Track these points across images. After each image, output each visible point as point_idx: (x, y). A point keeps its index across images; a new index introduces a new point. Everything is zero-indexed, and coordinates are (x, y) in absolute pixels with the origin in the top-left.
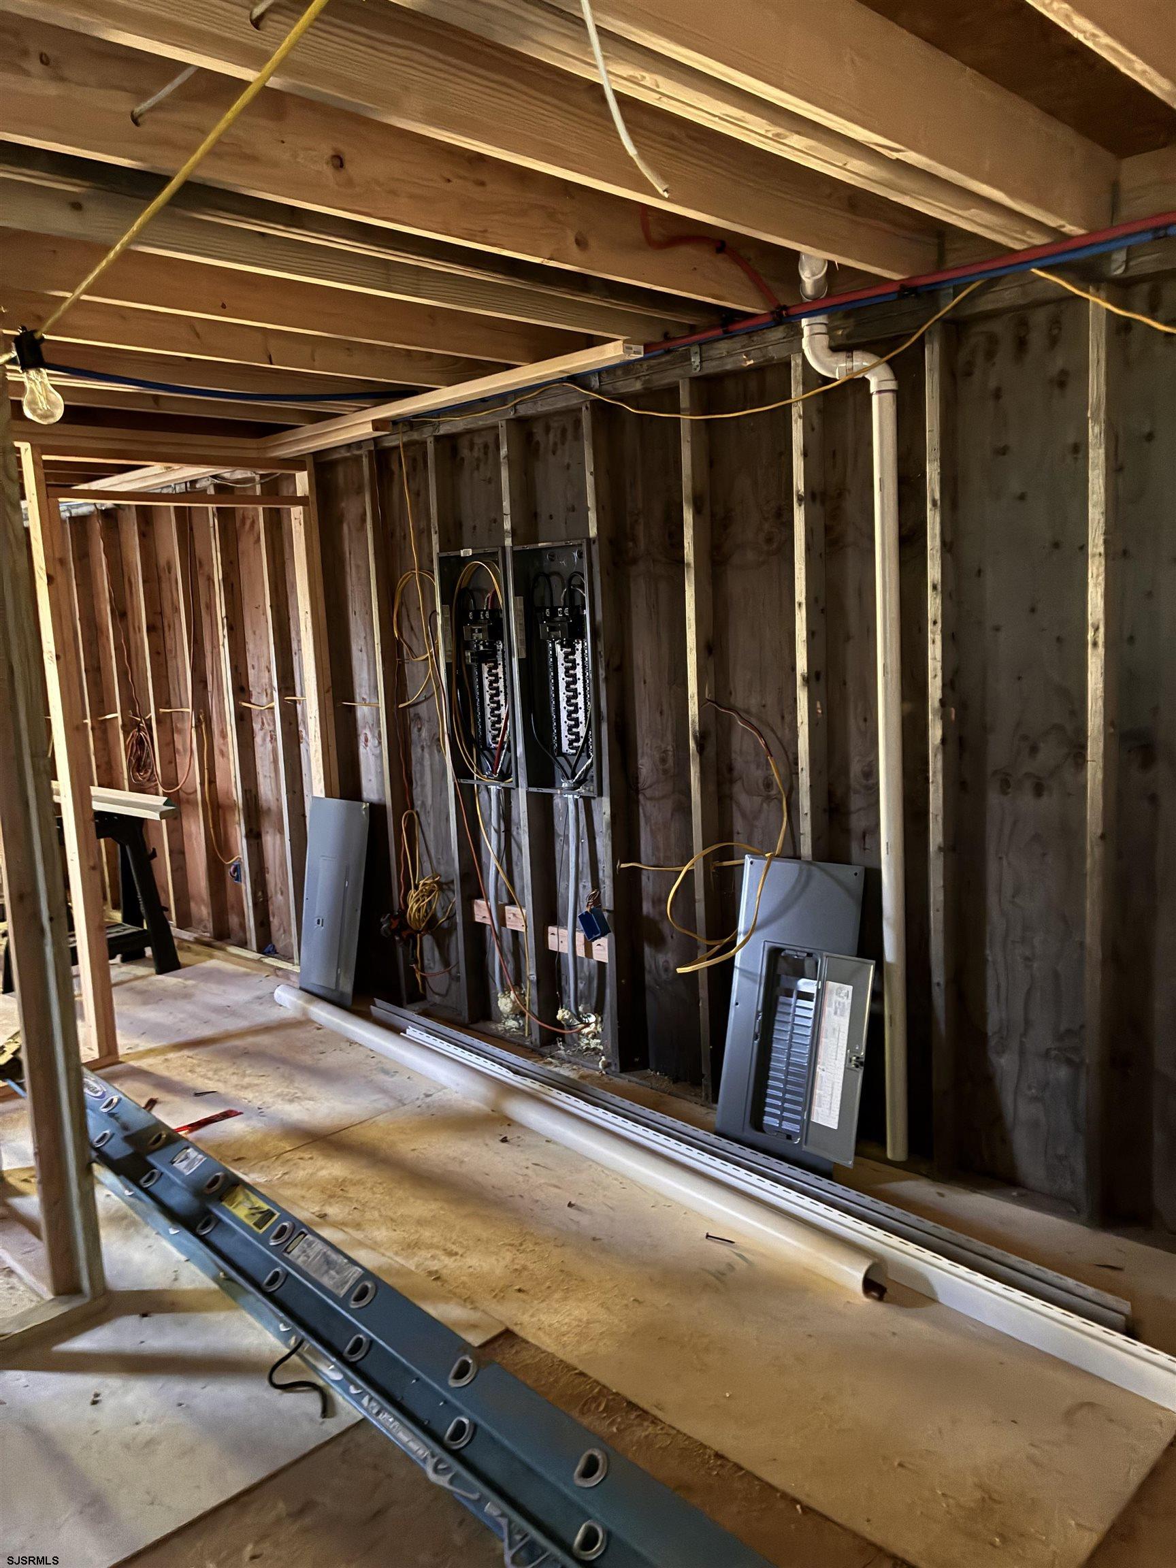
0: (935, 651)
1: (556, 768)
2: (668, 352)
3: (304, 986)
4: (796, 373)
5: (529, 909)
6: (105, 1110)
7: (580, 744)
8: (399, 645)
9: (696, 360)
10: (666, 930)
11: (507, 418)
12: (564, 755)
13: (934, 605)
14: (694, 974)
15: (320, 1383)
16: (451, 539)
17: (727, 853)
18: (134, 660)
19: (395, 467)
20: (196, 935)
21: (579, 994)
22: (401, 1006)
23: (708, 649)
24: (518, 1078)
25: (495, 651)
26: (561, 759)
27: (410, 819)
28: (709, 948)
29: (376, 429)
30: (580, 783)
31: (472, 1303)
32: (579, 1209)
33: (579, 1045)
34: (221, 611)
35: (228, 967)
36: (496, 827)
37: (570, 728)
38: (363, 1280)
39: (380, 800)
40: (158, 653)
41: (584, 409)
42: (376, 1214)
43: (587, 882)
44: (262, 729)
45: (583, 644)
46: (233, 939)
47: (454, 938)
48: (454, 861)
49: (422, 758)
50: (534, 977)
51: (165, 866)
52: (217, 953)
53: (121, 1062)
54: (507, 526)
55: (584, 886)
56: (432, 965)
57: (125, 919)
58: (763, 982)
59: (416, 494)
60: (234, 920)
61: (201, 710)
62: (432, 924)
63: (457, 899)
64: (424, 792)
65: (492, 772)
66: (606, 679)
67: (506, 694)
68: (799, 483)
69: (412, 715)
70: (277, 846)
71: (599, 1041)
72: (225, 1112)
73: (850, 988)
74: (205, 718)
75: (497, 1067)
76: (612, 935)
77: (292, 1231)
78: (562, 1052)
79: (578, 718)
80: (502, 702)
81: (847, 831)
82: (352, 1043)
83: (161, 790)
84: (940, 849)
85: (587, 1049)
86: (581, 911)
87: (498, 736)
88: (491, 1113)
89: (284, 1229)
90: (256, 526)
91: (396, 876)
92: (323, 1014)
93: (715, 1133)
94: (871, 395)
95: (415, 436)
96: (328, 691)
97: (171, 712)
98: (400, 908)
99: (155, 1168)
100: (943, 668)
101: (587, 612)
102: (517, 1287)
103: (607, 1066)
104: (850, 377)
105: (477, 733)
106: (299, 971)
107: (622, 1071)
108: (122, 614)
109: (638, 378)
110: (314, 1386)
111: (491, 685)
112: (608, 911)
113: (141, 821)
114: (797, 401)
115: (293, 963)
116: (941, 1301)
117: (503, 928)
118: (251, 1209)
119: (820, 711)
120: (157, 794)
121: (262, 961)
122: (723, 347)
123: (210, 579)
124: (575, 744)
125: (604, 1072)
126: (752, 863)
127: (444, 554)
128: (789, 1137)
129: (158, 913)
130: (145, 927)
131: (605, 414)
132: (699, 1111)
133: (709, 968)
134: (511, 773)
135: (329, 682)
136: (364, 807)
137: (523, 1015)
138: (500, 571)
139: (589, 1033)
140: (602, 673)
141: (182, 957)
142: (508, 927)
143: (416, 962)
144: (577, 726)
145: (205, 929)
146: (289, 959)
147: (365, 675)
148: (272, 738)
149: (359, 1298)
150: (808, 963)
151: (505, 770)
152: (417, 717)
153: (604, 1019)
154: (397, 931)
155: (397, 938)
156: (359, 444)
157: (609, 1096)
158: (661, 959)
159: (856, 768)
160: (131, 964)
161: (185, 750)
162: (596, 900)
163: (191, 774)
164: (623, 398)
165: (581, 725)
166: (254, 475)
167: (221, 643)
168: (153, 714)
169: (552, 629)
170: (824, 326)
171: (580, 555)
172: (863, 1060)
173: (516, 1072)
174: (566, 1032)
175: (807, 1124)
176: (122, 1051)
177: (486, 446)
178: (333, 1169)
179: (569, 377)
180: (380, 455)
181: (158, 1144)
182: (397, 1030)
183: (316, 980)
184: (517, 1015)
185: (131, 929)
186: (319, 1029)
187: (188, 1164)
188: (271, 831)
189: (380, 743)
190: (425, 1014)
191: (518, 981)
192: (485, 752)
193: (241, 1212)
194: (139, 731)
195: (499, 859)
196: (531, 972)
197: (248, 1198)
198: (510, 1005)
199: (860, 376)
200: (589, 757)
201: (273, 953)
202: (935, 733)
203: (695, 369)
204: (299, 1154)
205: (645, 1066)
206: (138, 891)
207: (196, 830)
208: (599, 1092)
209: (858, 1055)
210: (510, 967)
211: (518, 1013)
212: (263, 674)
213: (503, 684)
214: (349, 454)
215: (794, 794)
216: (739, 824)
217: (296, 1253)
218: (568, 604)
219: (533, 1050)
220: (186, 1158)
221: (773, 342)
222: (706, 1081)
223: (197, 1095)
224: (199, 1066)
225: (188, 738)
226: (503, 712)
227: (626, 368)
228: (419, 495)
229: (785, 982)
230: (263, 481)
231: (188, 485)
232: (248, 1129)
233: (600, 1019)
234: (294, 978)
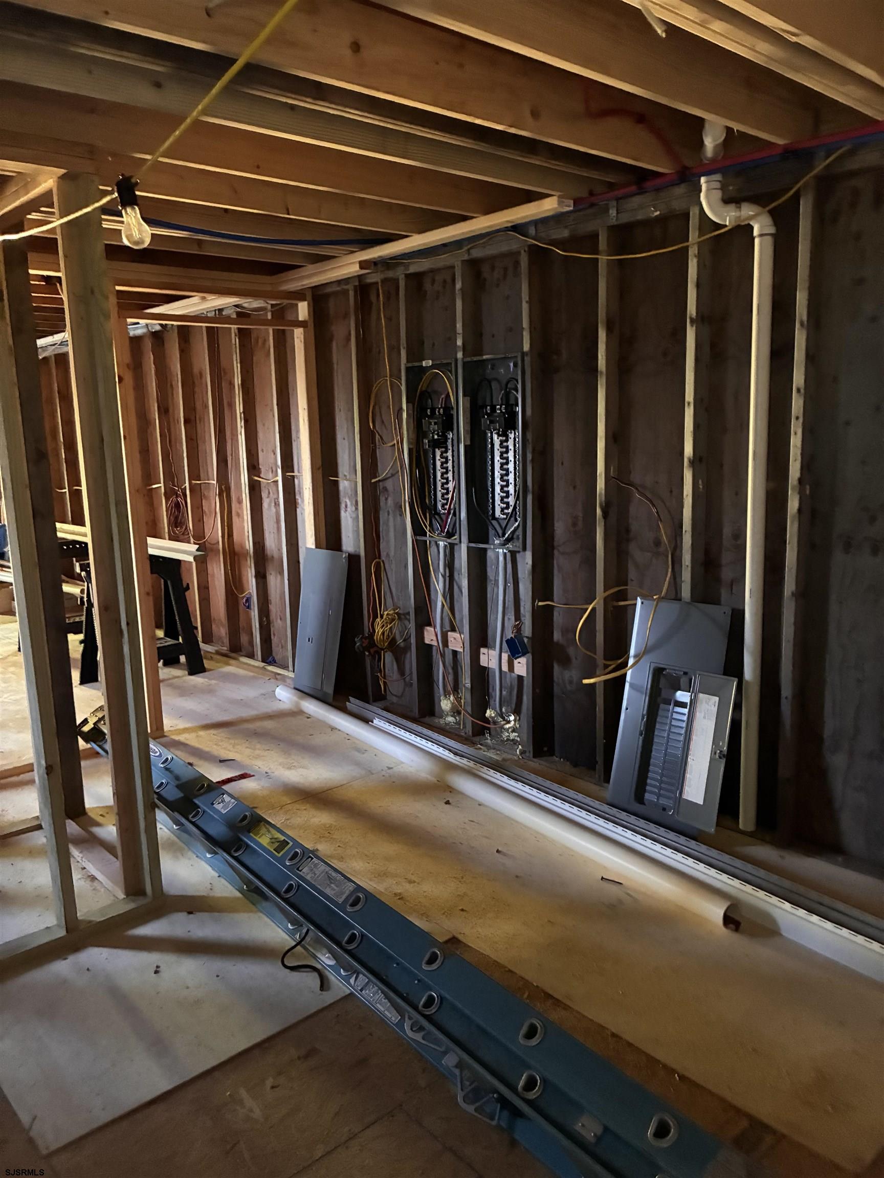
0: (796, 441)
1: (490, 529)
2: (592, 205)
3: (297, 687)
4: (694, 222)
5: (466, 635)
6: (162, 766)
7: (510, 511)
8: (373, 434)
9: (613, 212)
10: (571, 651)
11: (463, 259)
12: (496, 519)
13: (797, 404)
14: (593, 685)
15: (318, 966)
16: (415, 353)
17: (622, 595)
18: (173, 443)
19: (373, 298)
20: (216, 648)
21: (503, 700)
22: (368, 703)
23: (613, 438)
24: (458, 758)
25: (446, 439)
26: (494, 522)
27: (378, 566)
28: (606, 666)
29: (361, 268)
30: (509, 540)
31: (427, 917)
32: (505, 855)
33: (502, 736)
34: (239, 408)
35: (241, 672)
36: (443, 573)
37: (502, 499)
38: (358, 892)
39: (356, 551)
40: (192, 439)
41: (522, 252)
42: (355, 852)
43: (511, 616)
44: (268, 497)
45: (515, 434)
46: (244, 653)
47: (408, 655)
48: (410, 598)
49: (388, 520)
50: (469, 685)
51: (194, 596)
52: (232, 662)
53: (165, 736)
54: (459, 342)
55: (509, 619)
56: (391, 674)
57: (166, 635)
58: (648, 694)
59: (389, 319)
60: (244, 639)
61: (223, 482)
62: (393, 645)
63: (412, 626)
64: (388, 545)
65: (441, 531)
66: (533, 460)
67: (453, 472)
68: (692, 308)
69: (381, 487)
70: (279, 585)
71: (516, 734)
72: (242, 775)
73: (717, 699)
74: (225, 487)
75: (441, 750)
76: (529, 655)
77: (302, 856)
78: (489, 741)
79: (508, 491)
80: (451, 478)
81: (718, 580)
82: (333, 729)
83: (192, 540)
84: (793, 594)
85: (508, 740)
86: (506, 638)
87: (446, 504)
88: (436, 782)
89: (296, 854)
90: (267, 343)
91: (366, 609)
92: (312, 707)
93: (608, 804)
94: (753, 239)
95: (390, 274)
96: (319, 469)
97: (201, 484)
98: (369, 631)
99: (199, 808)
100: (802, 454)
101: (519, 409)
102: (460, 908)
103: (522, 752)
104: (738, 223)
105: (430, 501)
106: (293, 676)
107: (534, 757)
108: (165, 411)
109: (566, 227)
110: (314, 969)
111: (442, 465)
112: (527, 637)
113: (178, 562)
114: (693, 244)
115: (288, 670)
116: (784, 934)
117: (446, 649)
118: (271, 839)
119: (701, 487)
120: (189, 542)
121: (265, 669)
122: (636, 201)
123: (231, 384)
124: (506, 511)
125: (520, 757)
126: (642, 603)
127: (410, 365)
128: (664, 809)
129: (190, 630)
130: (181, 640)
131: (538, 255)
132: (593, 788)
133: (606, 682)
134: (456, 532)
135: (319, 463)
136: (344, 556)
137: (459, 713)
138: (453, 378)
139: (509, 728)
140: (529, 456)
141: (206, 664)
142: (450, 647)
143: (380, 671)
144: (507, 497)
145: (223, 645)
146: (285, 667)
147: (346, 457)
148: (275, 504)
149: (353, 905)
150: (684, 681)
151: (450, 530)
152: (385, 489)
153: (521, 718)
154: (367, 648)
155: (367, 653)
156: (347, 281)
157: (526, 774)
158: (567, 674)
159: (727, 531)
160: (170, 667)
161: (210, 512)
162: (518, 629)
163: (215, 530)
164: (554, 243)
165: (510, 496)
166: (267, 305)
167: (239, 432)
168: (187, 484)
169: (491, 422)
170: (718, 183)
171: (515, 365)
172: (726, 753)
173: (456, 754)
174: (492, 726)
175: (679, 800)
176: (166, 729)
177: (445, 281)
178: (322, 818)
179: (512, 227)
180: (362, 287)
181: (202, 791)
182: (366, 721)
183: (305, 684)
184: (454, 713)
185: (170, 642)
186: (308, 718)
187: (223, 806)
188: (273, 573)
189: (357, 509)
190: (386, 709)
191: (456, 689)
192: (437, 517)
193: (264, 840)
194: (177, 497)
195: (444, 596)
196: (466, 681)
197: (269, 831)
198: (450, 705)
199: (746, 223)
200: (516, 521)
201: (273, 662)
202: (793, 504)
203: (612, 219)
204: (297, 806)
205: (551, 753)
206: (176, 614)
207: (218, 572)
208: (518, 770)
209: (722, 750)
210: (451, 677)
211: (456, 712)
212: (271, 455)
213: (451, 464)
214: (338, 289)
215: (678, 551)
216: (632, 574)
217: (305, 871)
218: (504, 403)
219: (466, 739)
220: (222, 801)
221: (677, 195)
222: (600, 766)
223: (221, 761)
224: (222, 741)
225: (214, 503)
226: (451, 486)
227: (557, 219)
228: (392, 320)
229: (664, 694)
230: (273, 310)
231: (217, 312)
232: (258, 787)
233: (518, 718)
234: (288, 681)
